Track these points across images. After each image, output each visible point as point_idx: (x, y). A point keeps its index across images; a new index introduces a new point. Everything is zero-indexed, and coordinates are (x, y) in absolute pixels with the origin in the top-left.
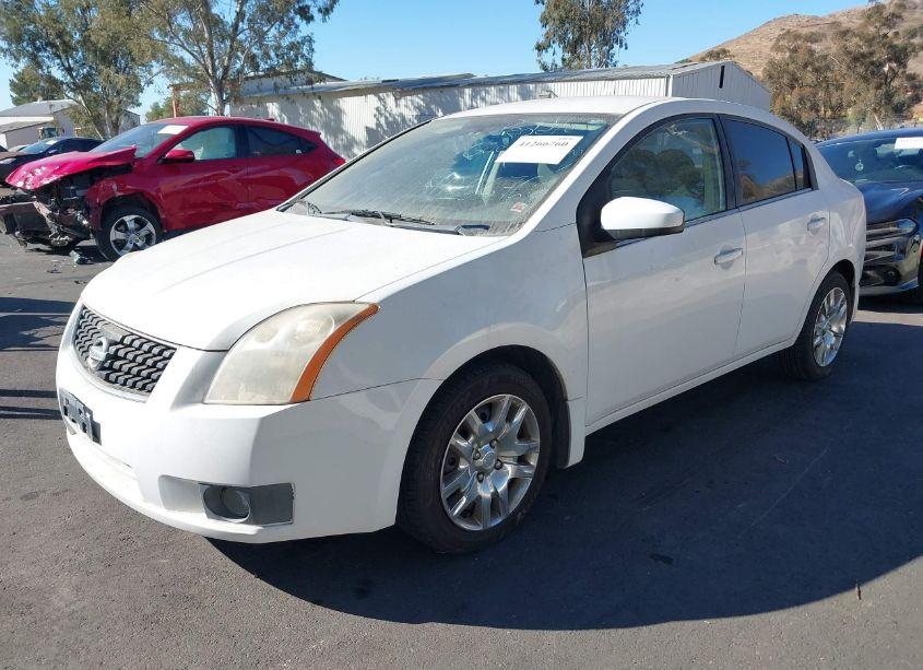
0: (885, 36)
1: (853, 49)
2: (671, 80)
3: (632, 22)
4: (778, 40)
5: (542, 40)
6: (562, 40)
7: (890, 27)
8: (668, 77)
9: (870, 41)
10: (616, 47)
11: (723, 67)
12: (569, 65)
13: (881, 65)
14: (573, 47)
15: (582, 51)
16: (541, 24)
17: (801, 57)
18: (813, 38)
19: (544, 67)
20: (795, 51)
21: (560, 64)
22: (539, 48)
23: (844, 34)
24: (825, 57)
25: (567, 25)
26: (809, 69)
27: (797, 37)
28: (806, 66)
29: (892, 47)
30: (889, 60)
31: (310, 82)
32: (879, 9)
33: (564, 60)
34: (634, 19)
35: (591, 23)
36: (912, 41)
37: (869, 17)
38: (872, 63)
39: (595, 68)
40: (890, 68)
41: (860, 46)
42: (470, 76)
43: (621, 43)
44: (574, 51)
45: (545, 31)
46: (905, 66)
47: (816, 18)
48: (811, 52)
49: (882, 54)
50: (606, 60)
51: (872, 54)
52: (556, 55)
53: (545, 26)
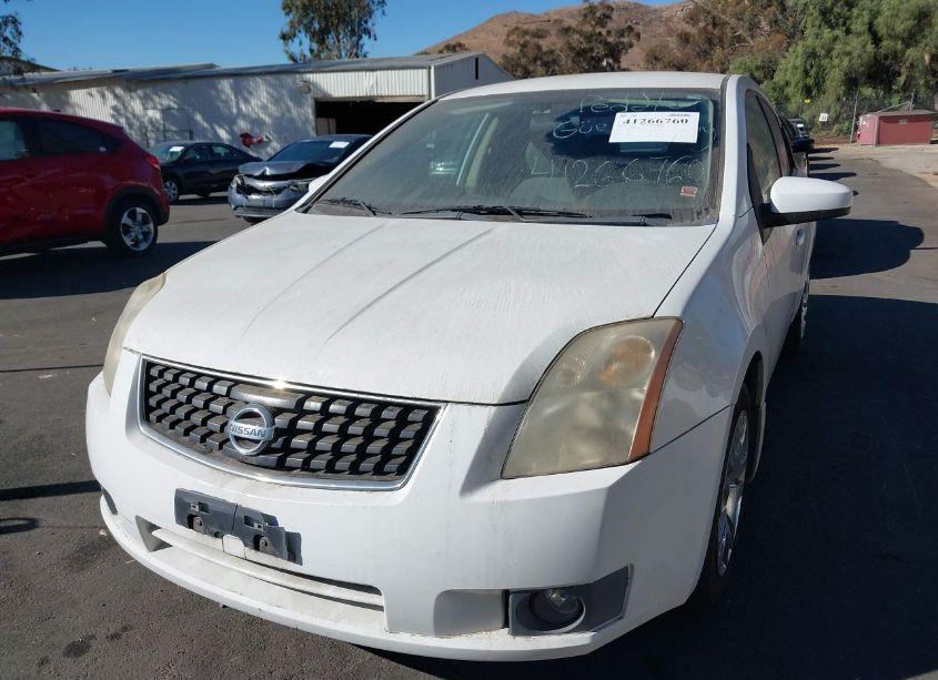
0: (600, 33)
1: (575, 45)
2: (432, 71)
3: (378, 13)
4: (508, 36)
5: (286, 29)
6: (308, 28)
7: (603, 27)
8: (430, 68)
9: (589, 38)
10: (365, 37)
11: (477, 60)
12: (318, 56)
13: (600, 60)
14: (320, 37)
15: (331, 40)
16: (283, 13)
17: (531, 53)
18: (539, 34)
19: (292, 58)
20: (524, 45)
21: (308, 54)
22: (284, 37)
23: (567, 31)
24: (552, 52)
25: (312, 15)
26: (539, 63)
27: (526, 33)
28: (535, 60)
29: (607, 44)
30: (606, 56)
31: (19, 72)
32: (592, 9)
33: (312, 51)
34: (380, 11)
35: (337, 12)
36: (622, 39)
37: (585, 16)
38: (592, 58)
39: (346, 60)
40: (608, 63)
41: (581, 43)
42: (211, 66)
43: (369, 33)
44: (322, 42)
45: (288, 19)
46: (619, 62)
47: (533, 16)
48: (539, 47)
49: (600, 50)
50: (356, 51)
51: (592, 50)
52: (303, 45)
53: (287, 14)
